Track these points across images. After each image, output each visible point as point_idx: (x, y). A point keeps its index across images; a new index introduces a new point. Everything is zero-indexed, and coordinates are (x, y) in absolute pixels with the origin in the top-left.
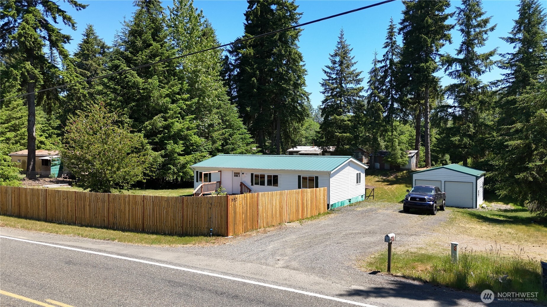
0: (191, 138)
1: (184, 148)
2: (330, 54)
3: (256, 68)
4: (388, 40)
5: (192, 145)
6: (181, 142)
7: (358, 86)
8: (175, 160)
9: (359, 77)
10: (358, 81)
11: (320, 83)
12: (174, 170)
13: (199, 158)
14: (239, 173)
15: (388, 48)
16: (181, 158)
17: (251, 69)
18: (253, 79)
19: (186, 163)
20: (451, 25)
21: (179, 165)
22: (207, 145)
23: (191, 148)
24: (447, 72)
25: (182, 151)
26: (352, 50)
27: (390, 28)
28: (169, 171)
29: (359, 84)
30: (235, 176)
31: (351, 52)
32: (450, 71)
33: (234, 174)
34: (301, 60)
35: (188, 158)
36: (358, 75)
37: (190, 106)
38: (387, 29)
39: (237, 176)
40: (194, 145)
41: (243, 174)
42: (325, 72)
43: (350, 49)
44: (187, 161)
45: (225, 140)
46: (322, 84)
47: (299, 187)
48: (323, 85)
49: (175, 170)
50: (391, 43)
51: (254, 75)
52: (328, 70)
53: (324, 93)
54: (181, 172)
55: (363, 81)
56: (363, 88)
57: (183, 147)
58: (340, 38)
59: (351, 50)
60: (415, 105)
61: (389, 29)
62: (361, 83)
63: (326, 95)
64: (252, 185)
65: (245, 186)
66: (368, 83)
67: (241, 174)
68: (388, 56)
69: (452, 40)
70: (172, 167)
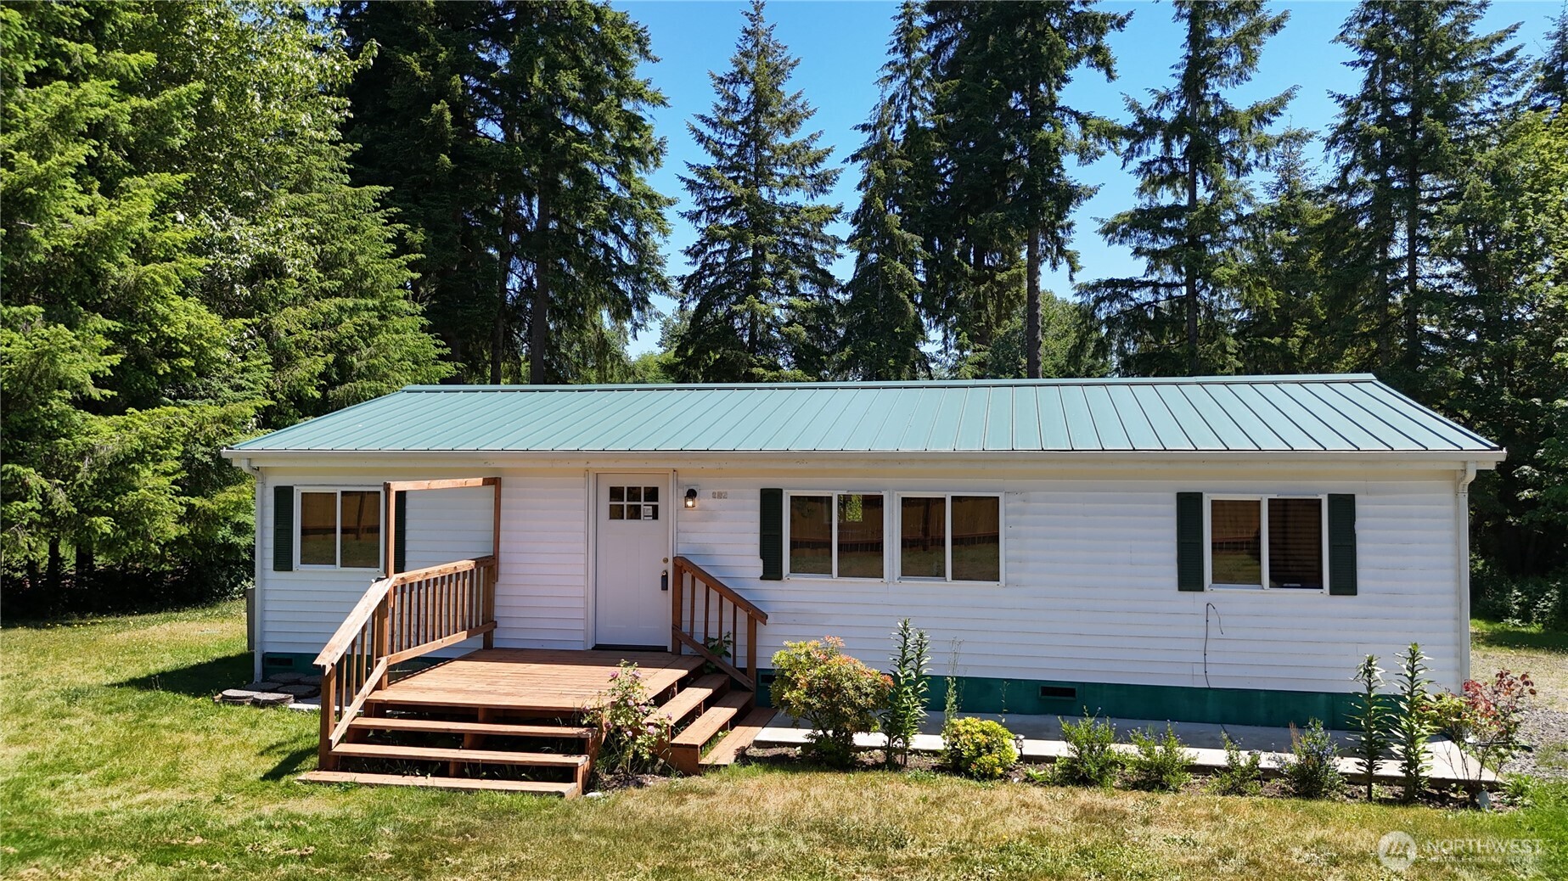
0: (161, 308)
1: (116, 359)
2: (713, 76)
3: (448, 62)
4: (899, 56)
5: (169, 348)
6: (99, 322)
7: (821, 200)
8: (51, 435)
9: (823, 167)
10: (822, 183)
11: (683, 179)
12: (45, 497)
13: (211, 430)
14: (652, 494)
15: (897, 84)
16: (102, 425)
17: (424, 67)
18: (435, 108)
19: (140, 457)
20: (1114, 17)
21: (84, 466)
22: (244, 370)
23: (164, 368)
24: (1135, 163)
25: (98, 380)
26: (796, 62)
27: (905, 14)
28: (18, 505)
29: (824, 192)
30: (616, 513)
31: (793, 73)
32: (1144, 158)
33: (605, 502)
34: (644, 53)
35: (144, 423)
36: (819, 159)
37: (159, 123)
38: (894, 18)
39: (635, 513)
40: (181, 354)
41: (692, 494)
42: (701, 138)
43: (791, 61)
44: (143, 438)
45: (341, 350)
46: (689, 182)
47: (1190, 579)
48: (692, 185)
49: (60, 498)
50: (909, 66)
51: (442, 92)
52: (708, 131)
53: (695, 217)
54: (99, 512)
55: (838, 183)
56: (838, 211)
57: (108, 352)
58: (752, 18)
59: (792, 66)
60: (982, 288)
61: (900, 18)
62: (828, 188)
63: (703, 224)
64: (772, 571)
65: (711, 583)
66: (859, 188)
67: (670, 501)
68: (899, 108)
69: (1114, 67)
70: (34, 479)
